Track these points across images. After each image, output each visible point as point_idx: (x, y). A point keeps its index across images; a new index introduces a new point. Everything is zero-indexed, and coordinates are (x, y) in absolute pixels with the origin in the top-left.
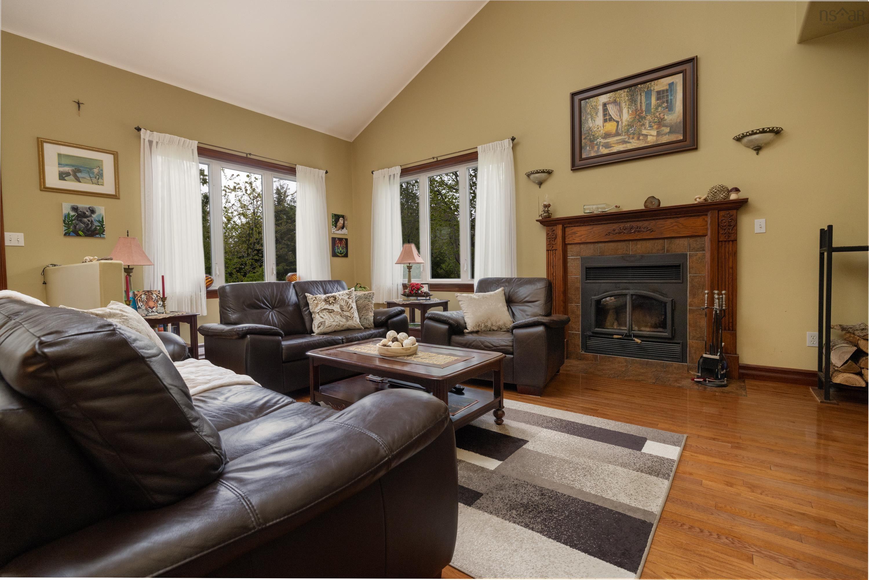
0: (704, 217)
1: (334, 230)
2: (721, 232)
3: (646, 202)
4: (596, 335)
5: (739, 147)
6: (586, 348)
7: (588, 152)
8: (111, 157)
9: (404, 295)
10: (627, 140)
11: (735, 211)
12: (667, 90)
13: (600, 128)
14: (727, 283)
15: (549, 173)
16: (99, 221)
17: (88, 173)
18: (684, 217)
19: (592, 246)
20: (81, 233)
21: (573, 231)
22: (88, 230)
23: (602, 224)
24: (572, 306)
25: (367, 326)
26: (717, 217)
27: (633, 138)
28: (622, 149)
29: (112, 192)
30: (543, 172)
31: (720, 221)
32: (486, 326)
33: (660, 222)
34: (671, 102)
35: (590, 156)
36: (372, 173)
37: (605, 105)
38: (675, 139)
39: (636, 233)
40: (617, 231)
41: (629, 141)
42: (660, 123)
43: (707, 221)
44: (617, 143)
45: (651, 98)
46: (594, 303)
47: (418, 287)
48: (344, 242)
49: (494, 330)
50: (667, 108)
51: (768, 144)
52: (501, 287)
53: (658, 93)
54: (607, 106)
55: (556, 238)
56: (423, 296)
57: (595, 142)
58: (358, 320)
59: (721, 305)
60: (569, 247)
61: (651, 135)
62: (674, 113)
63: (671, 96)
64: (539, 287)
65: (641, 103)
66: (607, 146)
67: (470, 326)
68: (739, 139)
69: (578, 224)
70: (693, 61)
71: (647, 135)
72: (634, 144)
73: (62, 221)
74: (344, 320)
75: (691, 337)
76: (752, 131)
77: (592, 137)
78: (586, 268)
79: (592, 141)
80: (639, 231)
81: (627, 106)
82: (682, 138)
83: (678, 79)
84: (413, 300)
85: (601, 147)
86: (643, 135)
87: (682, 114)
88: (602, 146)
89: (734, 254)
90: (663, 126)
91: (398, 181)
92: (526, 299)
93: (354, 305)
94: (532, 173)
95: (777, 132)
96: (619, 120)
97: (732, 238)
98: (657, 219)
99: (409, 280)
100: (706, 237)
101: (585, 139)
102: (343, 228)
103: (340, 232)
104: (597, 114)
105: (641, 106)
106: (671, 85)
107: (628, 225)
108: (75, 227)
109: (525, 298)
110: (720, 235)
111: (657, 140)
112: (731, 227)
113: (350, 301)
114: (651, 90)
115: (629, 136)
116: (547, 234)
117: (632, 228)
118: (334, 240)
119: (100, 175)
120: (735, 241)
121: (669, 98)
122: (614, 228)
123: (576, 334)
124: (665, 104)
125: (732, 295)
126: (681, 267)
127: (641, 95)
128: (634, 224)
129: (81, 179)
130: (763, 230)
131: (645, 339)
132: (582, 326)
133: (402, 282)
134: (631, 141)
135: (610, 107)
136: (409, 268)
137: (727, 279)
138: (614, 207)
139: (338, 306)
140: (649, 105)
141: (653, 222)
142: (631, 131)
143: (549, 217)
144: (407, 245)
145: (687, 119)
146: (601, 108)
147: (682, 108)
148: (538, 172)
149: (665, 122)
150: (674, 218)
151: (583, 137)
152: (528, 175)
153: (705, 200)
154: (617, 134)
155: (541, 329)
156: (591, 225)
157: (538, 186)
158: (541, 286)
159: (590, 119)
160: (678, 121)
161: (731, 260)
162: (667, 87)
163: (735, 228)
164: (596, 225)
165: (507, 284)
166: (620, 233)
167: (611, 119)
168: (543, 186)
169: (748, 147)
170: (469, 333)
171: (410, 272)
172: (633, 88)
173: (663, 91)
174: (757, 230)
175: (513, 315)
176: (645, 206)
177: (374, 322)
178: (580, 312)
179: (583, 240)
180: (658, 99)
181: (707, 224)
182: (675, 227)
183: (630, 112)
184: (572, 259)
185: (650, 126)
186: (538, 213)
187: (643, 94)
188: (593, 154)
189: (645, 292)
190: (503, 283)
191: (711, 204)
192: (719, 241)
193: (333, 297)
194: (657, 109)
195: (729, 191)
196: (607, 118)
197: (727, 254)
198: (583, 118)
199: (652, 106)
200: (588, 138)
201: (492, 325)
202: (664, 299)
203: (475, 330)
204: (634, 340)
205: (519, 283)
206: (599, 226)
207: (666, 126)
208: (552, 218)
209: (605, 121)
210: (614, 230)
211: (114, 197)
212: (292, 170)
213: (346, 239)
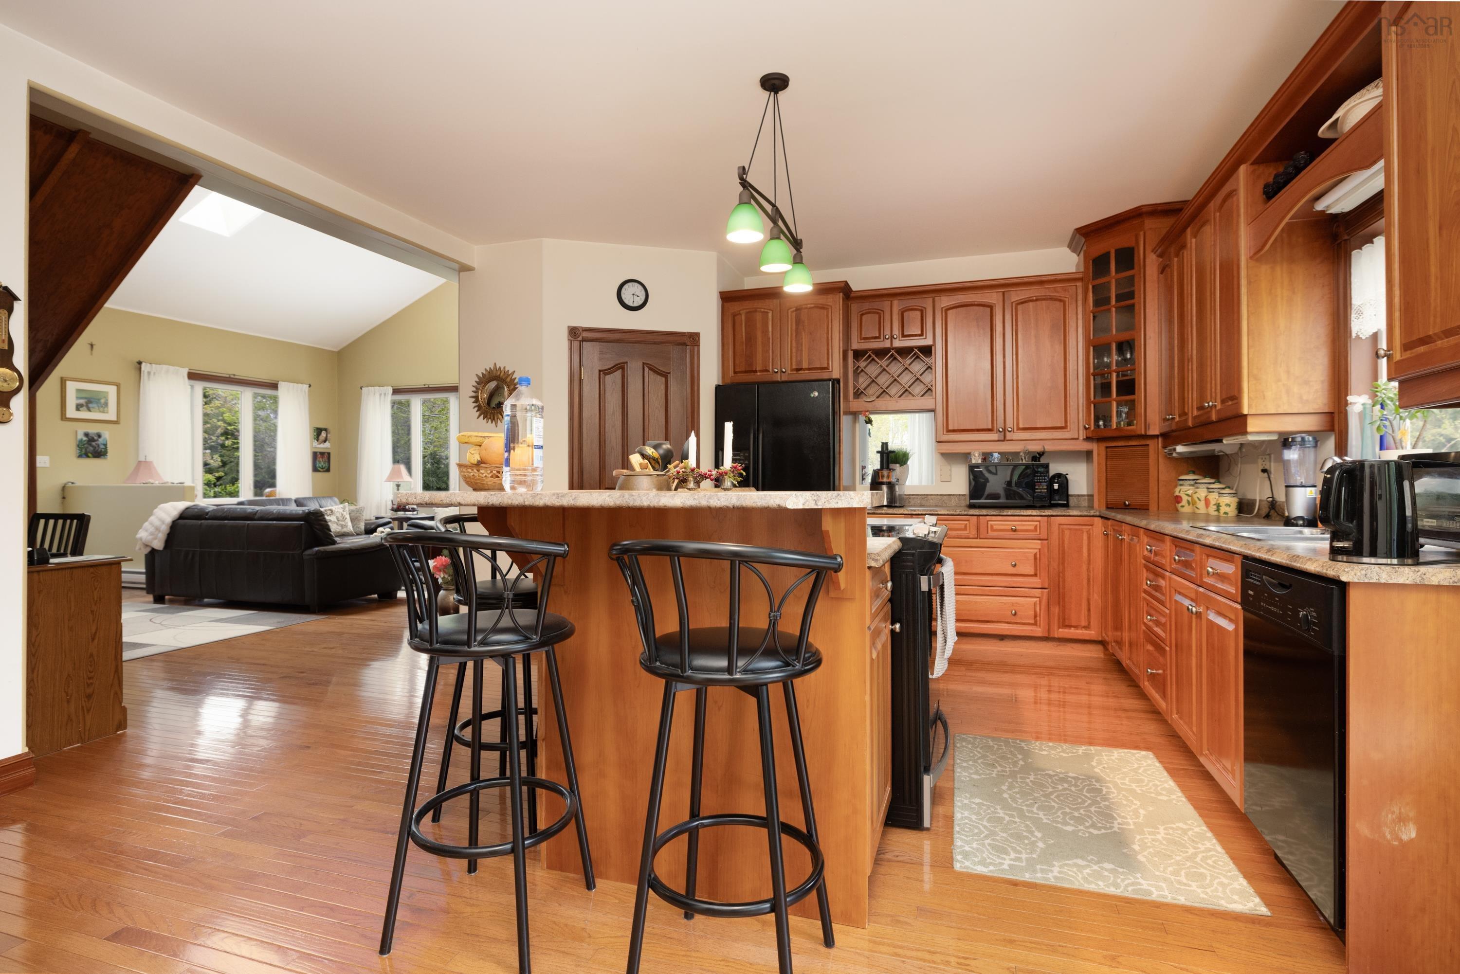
1: (315, 443)
8: (115, 388)
9: (393, 510)
16: (104, 444)
17: (97, 403)
20: (90, 455)
22: (96, 452)
25: (358, 532)
29: (114, 418)
36: (361, 390)
47: (407, 503)
48: (326, 456)
56: (410, 511)
58: (352, 529)
73: (77, 445)
74: (340, 528)
84: (401, 514)
91: (389, 397)
93: (348, 517)
99: (398, 497)
102: (325, 441)
103: (322, 446)
108: (86, 450)
113: (345, 513)
118: (315, 454)
119: (106, 404)
129: (91, 409)
133: (391, 499)
136: (398, 486)
139: (335, 517)
144: (397, 466)
171: (398, 490)
177: (365, 530)
193: (330, 510)
211: (116, 422)
212: (274, 386)
213: (329, 454)
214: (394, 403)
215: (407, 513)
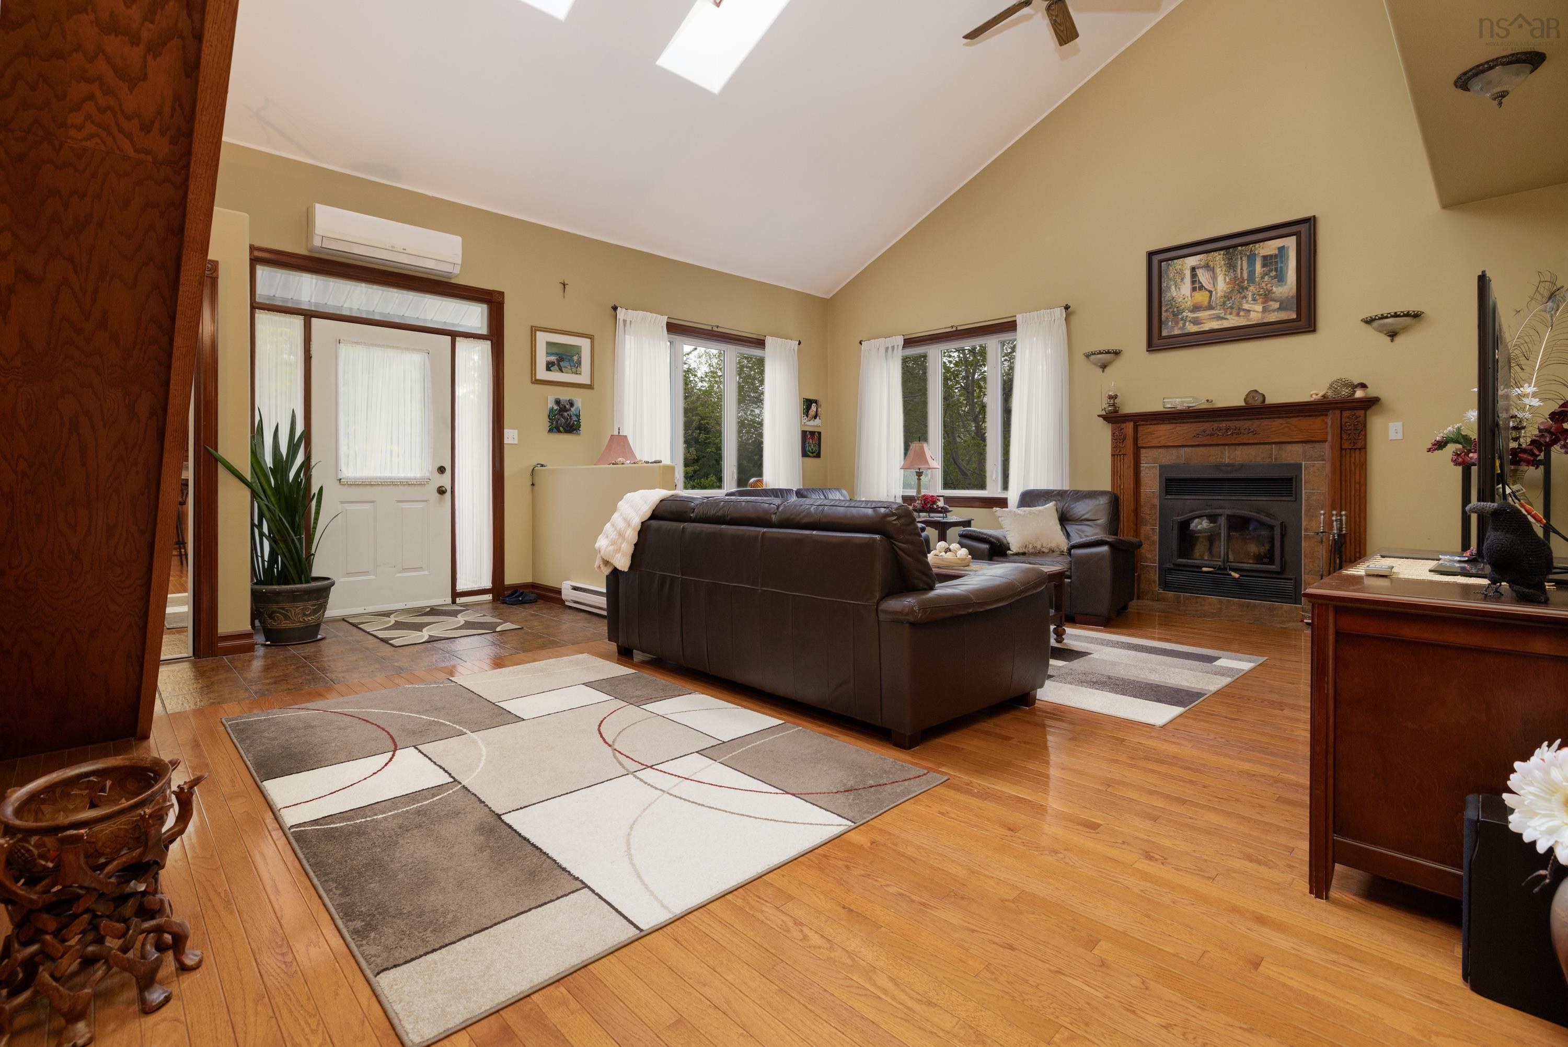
0: (1322, 417)
1: (805, 420)
2: (1345, 437)
3: (1247, 396)
4: (1179, 567)
5: (1369, 331)
6: (1165, 585)
7: (1171, 329)
8: (588, 341)
10: (1222, 315)
11: (1362, 413)
12: (1276, 255)
13: (1186, 299)
14: (1353, 502)
15: (1117, 353)
16: (576, 415)
18: (1298, 417)
19: (1174, 451)
20: (561, 429)
21: (1148, 430)
22: (567, 426)
23: (1188, 422)
24: (1146, 530)
26: (1339, 419)
27: (1231, 314)
28: (1216, 327)
29: (588, 381)
30: (1108, 352)
31: (1343, 423)
32: (1034, 548)
33: (1266, 423)
34: (1281, 271)
35: (1172, 333)
36: (861, 343)
37: (1193, 269)
38: (1286, 318)
39: (1235, 435)
40: (1208, 432)
41: (1225, 317)
42: (1267, 296)
43: (1326, 423)
44: (1210, 319)
45: (1255, 264)
46: (1176, 527)
47: (933, 500)
48: (816, 437)
49: (1043, 552)
50: (1275, 278)
51: (1405, 329)
52: (1051, 501)
53: (1265, 258)
54: (1197, 270)
55: (1124, 439)
56: (940, 512)
57: (1180, 317)
59: (1340, 529)
60: (1143, 451)
61: (1254, 311)
62: (1285, 284)
63: (1282, 262)
64: (1102, 502)
65: (1242, 269)
66: (1196, 322)
67: (1015, 547)
68: (1369, 321)
69: (1155, 422)
70: (1310, 222)
71: (1249, 311)
72: (1232, 321)
73: (547, 417)
75: (1307, 571)
76: (1382, 315)
77: (1175, 310)
78: (1166, 480)
79: (1175, 315)
80: (1238, 434)
81: (1223, 273)
82: (1295, 316)
83: (1290, 243)
85: (1187, 323)
86: (1244, 310)
87: (1295, 287)
88: (1190, 321)
89: (1363, 466)
90: (1271, 300)
91: (899, 354)
92: (1085, 517)
94: (1093, 354)
95: (1417, 316)
96: (1213, 289)
97: (1359, 445)
98: (1262, 419)
99: (919, 491)
100: (1327, 443)
101: (1166, 311)
102: (815, 417)
103: (812, 423)
104: (1182, 280)
105: (1242, 273)
106: (1282, 249)
107: (1223, 425)
108: (557, 422)
109: (1083, 515)
110: (1343, 441)
111: (1262, 318)
112: (1357, 432)
114: (1255, 255)
115: (1225, 310)
116: (1113, 434)
117: (1227, 429)
118: (804, 433)
119: (579, 363)
120: (1363, 449)
121: (1279, 265)
122: (1203, 428)
123: (1152, 567)
124: (1273, 273)
125: (1360, 517)
126: (1294, 481)
127: (1241, 259)
128: (1232, 424)
129: (563, 369)
130: (1400, 436)
131: (1245, 574)
132: (1159, 555)
133: (901, 494)
134: (1228, 317)
135: (1200, 272)
136: (919, 474)
137: (1353, 498)
138: (1204, 401)
140: (1252, 273)
141: (1257, 422)
142: (1229, 304)
143: (1116, 411)
144: (917, 444)
145: (1302, 295)
146: (1188, 273)
147: (1295, 278)
148: (1100, 353)
149: (1273, 295)
150: (1283, 417)
151: (1164, 309)
152: (1088, 356)
153: (1324, 396)
154: (1210, 307)
155: (1105, 548)
156: (1172, 423)
157: (1101, 370)
158: (1103, 500)
159: (1173, 287)
160: (1291, 294)
161: (1357, 473)
162: (1277, 252)
163: (1363, 433)
164: (1180, 423)
165: (1060, 498)
166: (1212, 435)
167: (1202, 287)
168: (1108, 370)
169: (1380, 331)
170: (1013, 555)
171: (919, 479)
172: (1231, 250)
173: (1271, 256)
174: (1392, 436)
175: (1068, 535)
176: (1245, 400)
178: (1156, 538)
179: (1163, 443)
180: (1264, 266)
181: (1327, 427)
182: (1286, 430)
183: (1228, 280)
184: (1147, 467)
185: (1254, 300)
186: (1101, 405)
187: (1245, 259)
188: (1177, 332)
189: (1244, 512)
190: (1055, 496)
191: (1330, 403)
192: (1342, 449)
194: (1262, 278)
195: (1354, 387)
196: (1197, 286)
197: (1353, 467)
198: (1164, 285)
199: (1257, 274)
200: (1171, 310)
201: (1042, 546)
202: (1273, 522)
203: (1021, 551)
204: (1230, 575)
205: (1075, 496)
206: (1186, 425)
207: (1275, 301)
208: (1120, 412)
209: (1194, 289)
210: (1204, 431)
211: (589, 387)
212: (760, 343)
213: (819, 433)
214: (905, 360)
215: (932, 515)
